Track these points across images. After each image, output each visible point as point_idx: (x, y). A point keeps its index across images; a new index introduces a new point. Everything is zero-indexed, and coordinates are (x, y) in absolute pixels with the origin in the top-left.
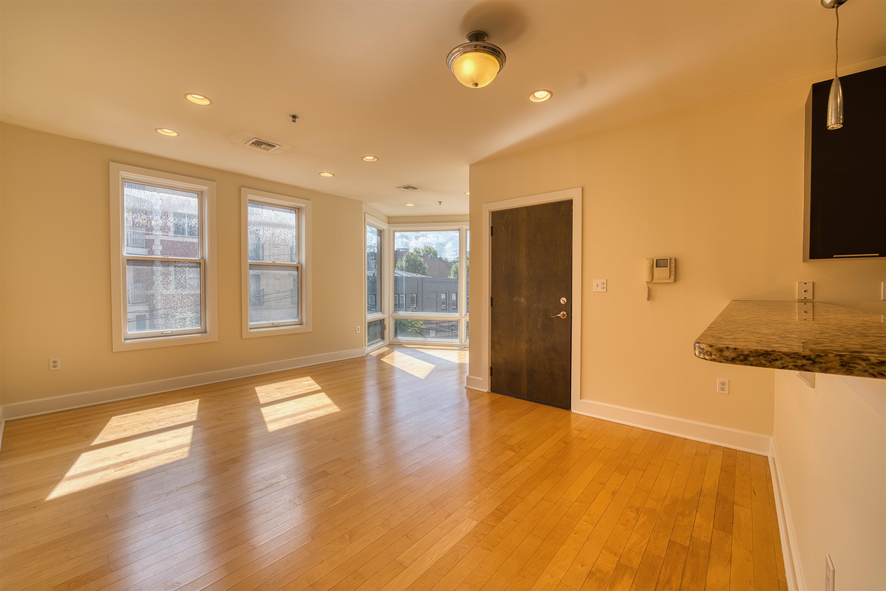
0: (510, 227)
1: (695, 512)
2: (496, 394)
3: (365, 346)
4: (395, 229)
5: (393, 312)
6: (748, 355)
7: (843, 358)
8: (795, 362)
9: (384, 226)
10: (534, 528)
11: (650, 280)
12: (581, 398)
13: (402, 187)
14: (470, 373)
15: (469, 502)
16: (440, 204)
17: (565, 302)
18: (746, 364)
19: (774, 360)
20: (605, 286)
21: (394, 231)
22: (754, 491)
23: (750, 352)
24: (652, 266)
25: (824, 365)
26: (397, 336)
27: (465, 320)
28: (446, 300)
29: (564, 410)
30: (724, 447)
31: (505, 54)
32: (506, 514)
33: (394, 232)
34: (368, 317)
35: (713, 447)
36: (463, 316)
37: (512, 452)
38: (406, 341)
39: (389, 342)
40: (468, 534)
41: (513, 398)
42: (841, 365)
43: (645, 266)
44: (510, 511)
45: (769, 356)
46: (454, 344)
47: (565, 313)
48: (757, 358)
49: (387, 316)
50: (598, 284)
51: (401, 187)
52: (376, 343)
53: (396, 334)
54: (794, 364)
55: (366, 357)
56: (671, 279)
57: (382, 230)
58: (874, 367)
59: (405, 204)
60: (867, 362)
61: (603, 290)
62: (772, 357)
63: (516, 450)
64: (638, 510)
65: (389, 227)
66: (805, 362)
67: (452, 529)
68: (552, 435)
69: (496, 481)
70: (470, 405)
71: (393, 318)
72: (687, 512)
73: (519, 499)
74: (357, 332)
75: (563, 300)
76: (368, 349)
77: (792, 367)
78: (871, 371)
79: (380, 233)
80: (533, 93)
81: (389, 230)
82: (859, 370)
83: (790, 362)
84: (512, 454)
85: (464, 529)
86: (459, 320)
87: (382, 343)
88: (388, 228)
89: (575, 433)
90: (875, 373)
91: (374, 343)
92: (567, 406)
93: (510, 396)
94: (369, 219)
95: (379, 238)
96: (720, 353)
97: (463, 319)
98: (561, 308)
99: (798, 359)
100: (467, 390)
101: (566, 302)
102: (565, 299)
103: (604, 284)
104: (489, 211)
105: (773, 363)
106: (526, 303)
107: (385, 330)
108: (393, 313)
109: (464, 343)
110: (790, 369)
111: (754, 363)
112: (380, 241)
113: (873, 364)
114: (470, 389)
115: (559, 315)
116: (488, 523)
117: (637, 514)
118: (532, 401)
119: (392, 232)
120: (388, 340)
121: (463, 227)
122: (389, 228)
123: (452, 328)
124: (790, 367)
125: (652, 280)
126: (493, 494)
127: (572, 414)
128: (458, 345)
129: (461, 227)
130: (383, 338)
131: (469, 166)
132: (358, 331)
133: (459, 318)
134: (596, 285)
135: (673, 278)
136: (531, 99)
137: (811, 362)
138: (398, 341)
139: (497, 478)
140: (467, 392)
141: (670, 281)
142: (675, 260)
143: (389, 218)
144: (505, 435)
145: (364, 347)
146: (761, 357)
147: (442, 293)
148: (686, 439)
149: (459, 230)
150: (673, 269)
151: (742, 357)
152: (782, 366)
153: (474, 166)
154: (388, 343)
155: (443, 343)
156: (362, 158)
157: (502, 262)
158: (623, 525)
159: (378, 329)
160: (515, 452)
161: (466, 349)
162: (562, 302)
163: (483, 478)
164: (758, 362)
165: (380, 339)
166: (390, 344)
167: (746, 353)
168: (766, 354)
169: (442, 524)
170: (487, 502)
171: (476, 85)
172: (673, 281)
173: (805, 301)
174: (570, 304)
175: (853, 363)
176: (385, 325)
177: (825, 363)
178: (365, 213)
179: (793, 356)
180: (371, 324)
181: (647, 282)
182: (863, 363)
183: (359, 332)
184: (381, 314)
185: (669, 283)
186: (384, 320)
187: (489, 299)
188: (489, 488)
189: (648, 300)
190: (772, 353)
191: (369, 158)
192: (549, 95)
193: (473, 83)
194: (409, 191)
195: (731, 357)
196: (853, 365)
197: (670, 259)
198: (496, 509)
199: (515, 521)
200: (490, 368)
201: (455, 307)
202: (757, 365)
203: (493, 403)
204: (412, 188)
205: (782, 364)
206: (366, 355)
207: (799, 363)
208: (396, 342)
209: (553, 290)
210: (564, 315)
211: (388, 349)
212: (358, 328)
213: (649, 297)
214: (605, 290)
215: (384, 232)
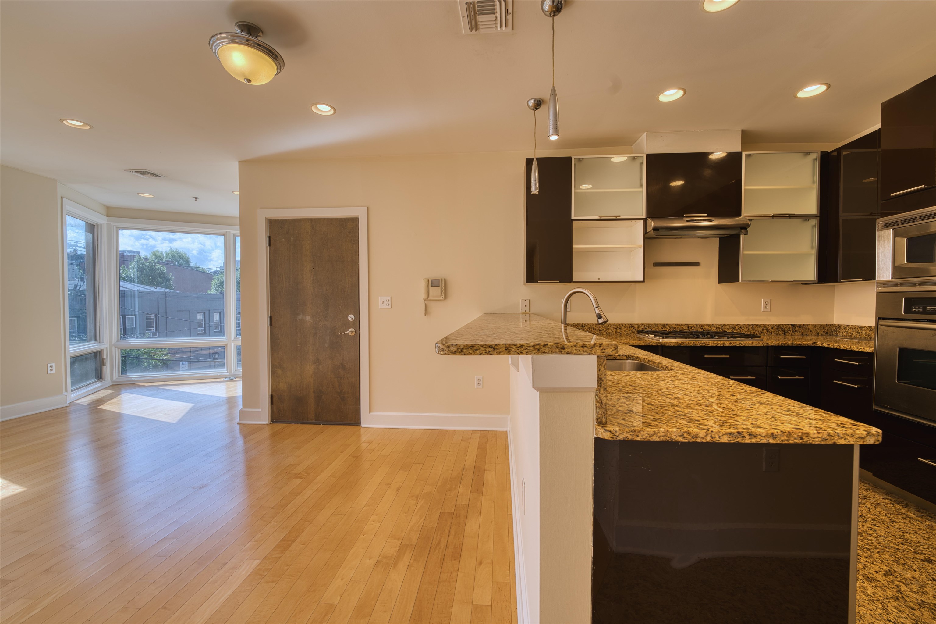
0: (292, 239)
1: (459, 485)
2: (278, 424)
3: (66, 391)
4: (119, 224)
5: (118, 339)
6: (463, 348)
7: (506, 345)
8: (486, 350)
9: (100, 219)
10: (323, 544)
11: (426, 298)
12: (370, 412)
13: (134, 171)
14: (244, 406)
15: (249, 544)
16: (196, 201)
17: (352, 319)
18: (462, 355)
19: (476, 350)
20: (390, 302)
21: (118, 227)
22: (497, 458)
23: (464, 346)
24: (428, 286)
25: (498, 350)
26: (126, 372)
27: (235, 344)
28: (205, 321)
29: (354, 426)
30: (481, 431)
31: (284, 59)
32: (293, 541)
33: (118, 229)
34: (70, 349)
35: (474, 432)
36: (232, 339)
37: (298, 480)
38: (142, 379)
39: (112, 382)
40: (249, 575)
41: (299, 425)
42: (506, 350)
43: (423, 285)
44: (297, 537)
45: (473, 348)
46: (219, 375)
47: (353, 330)
48: (467, 350)
49: (108, 345)
50: (383, 301)
51: (131, 171)
52: (86, 385)
53: (124, 370)
54: (485, 351)
55: (68, 408)
56: (442, 296)
57: (96, 225)
58: (519, 349)
59: (138, 194)
60: (516, 346)
61: (388, 307)
62: (475, 348)
63: (303, 476)
64: (417, 497)
65: (108, 221)
66: (490, 349)
67: (228, 578)
68: (342, 452)
69: (281, 512)
70: (245, 443)
71: (118, 348)
72: (454, 487)
73: (308, 522)
74: (49, 372)
75: (351, 317)
76: (72, 396)
77: (484, 353)
78: (517, 351)
79: (92, 228)
80: (316, 104)
81: (109, 225)
82: (513, 351)
83: (483, 350)
84: (299, 481)
85: (244, 573)
86: (226, 345)
87: (98, 385)
88: (106, 222)
89: (364, 446)
90: (519, 352)
91: (84, 386)
92: (357, 422)
93: (295, 423)
94: (68, 206)
95: (90, 235)
96: (448, 348)
97: (232, 344)
98: (348, 325)
99: (487, 348)
100: (240, 426)
101: (354, 319)
102: (352, 316)
103: (389, 300)
104: (266, 218)
105: (475, 352)
106: (312, 321)
107: (104, 365)
108: (118, 341)
109: (234, 372)
110: (483, 355)
111: (466, 353)
112: (91, 240)
113: (518, 347)
114: (244, 424)
115: (347, 332)
116: (273, 556)
117: (417, 500)
118: (321, 424)
119: (115, 228)
120: (109, 380)
121: (230, 232)
122: (109, 223)
123: (214, 356)
124: (483, 354)
125: (428, 297)
126: (278, 526)
127: (362, 429)
128: (225, 375)
129: (227, 231)
130: (99, 376)
131: (238, 163)
132: (51, 370)
133: (227, 343)
134: (382, 302)
135: (443, 295)
136: (313, 109)
137: (493, 349)
138: (129, 380)
139: (281, 510)
140: (240, 428)
141: (441, 298)
142: (445, 280)
143: (108, 208)
144: (290, 465)
145: (65, 393)
146: (470, 349)
147: (198, 313)
148: (455, 430)
149: (224, 235)
150: (444, 288)
151: (460, 350)
152: (479, 353)
153: (245, 164)
154: (111, 384)
155: (203, 375)
156: (61, 120)
157: (283, 276)
158: (405, 513)
159: (91, 365)
160: (302, 479)
161: (237, 379)
162: (350, 319)
163: (265, 515)
164: (468, 352)
165: (94, 380)
166: (113, 385)
167: (462, 347)
168: (472, 346)
169: (214, 577)
170: (271, 536)
171: (249, 81)
172: (443, 298)
173: (525, 313)
174: (358, 320)
175: (511, 348)
176: (104, 359)
177: (499, 349)
178: (62, 198)
179: (484, 346)
180: (76, 360)
181: (424, 299)
182: (514, 347)
183: (54, 371)
184: (96, 344)
185: (440, 300)
186: (101, 352)
187: (267, 318)
188: (273, 523)
189: (425, 315)
190: (475, 345)
191: (75, 123)
192: (332, 112)
193: (244, 78)
194: (146, 177)
195: (454, 351)
196: (510, 349)
197: (441, 279)
198: (282, 540)
199: (304, 544)
200: (271, 396)
201: (219, 330)
202: (468, 354)
203: (274, 435)
204: (152, 174)
205: (479, 352)
206: (69, 405)
207: (488, 350)
208: (125, 381)
209: (340, 307)
210: (352, 332)
211: (111, 392)
212: (51, 367)
213: (426, 313)
214: (390, 307)
215: (99, 227)
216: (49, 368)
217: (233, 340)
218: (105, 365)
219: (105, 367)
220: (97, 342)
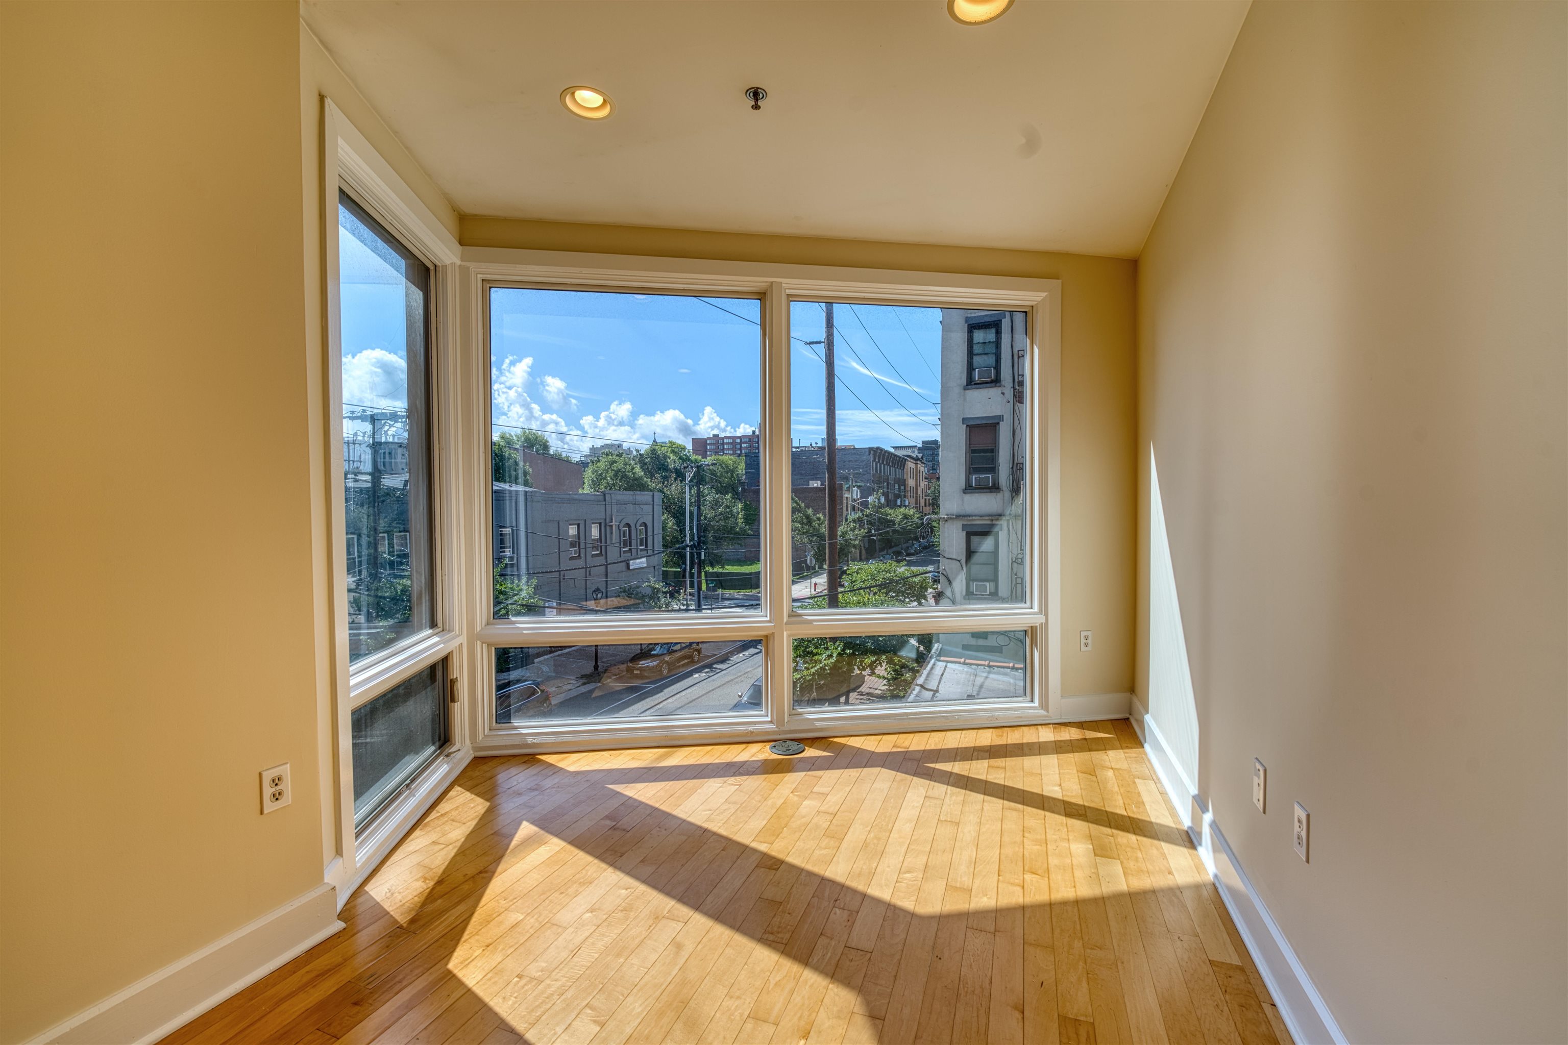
4: (494, 270)
5: (488, 620)
9: (442, 250)
16: (756, 107)
21: (489, 281)
26: (510, 718)
27: (789, 636)
33: (489, 284)
34: (353, 682)
36: (785, 620)
38: (551, 739)
39: (475, 749)
46: (752, 733)
49: (463, 639)
53: (503, 713)
57: (433, 265)
65: (462, 261)
71: (489, 645)
74: (271, 806)
79: (422, 276)
81: (465, 272)
86: (766, 637)
87: (441, 771)
95: (418, 295)
97: (785, 633)
108: (488, 624)
109: (788, 721)
112: (421, 311)
119: (481, 283)
120: (467, 745)
122: (464, 264)
123: (595, 596)
128: (767, 733)
129: (772, 282)
130: (442, 741)
132: (276, 797)
138: (517, 741)
143: (463, 215)
149: (762, 296)
154: (471, 762)
166: (476, 761)
176: (453, 682)
178: (322, 98)
184: (436, 639)
186: (446, 664)
208: (506, 748)
212: (276, 781)
215: (440, 275)
216: (268, 791)
217: (786, 624)
218: (456, 699)
219: (456, 704)
220: (437, 630)
